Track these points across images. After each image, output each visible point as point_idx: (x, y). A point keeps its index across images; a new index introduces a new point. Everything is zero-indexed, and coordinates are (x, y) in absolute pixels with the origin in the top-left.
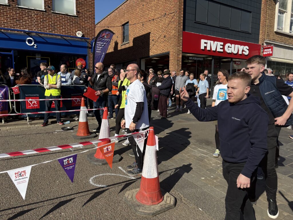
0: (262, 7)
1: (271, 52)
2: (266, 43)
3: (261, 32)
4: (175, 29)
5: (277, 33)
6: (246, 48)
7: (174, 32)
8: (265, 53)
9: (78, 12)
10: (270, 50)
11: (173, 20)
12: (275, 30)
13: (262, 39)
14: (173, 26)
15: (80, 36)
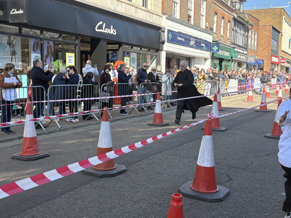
0: (279, 39)
1: (285, 61)
2: (281, 56)
3: (279, 51)
4: (268, 53)
5: (282, 51)
6: (278, 59)
7: (267, 54)
8: (281, 61)
9: (257, 49)
10: (284, 60)
11: (266, 48)
12: (282, 50)
13: (280, 54)
14: (267, 51)
15: (257, 58)
